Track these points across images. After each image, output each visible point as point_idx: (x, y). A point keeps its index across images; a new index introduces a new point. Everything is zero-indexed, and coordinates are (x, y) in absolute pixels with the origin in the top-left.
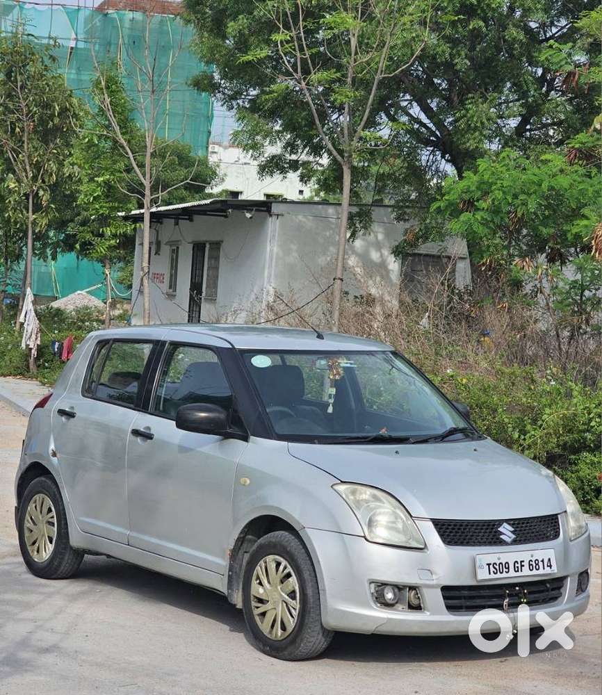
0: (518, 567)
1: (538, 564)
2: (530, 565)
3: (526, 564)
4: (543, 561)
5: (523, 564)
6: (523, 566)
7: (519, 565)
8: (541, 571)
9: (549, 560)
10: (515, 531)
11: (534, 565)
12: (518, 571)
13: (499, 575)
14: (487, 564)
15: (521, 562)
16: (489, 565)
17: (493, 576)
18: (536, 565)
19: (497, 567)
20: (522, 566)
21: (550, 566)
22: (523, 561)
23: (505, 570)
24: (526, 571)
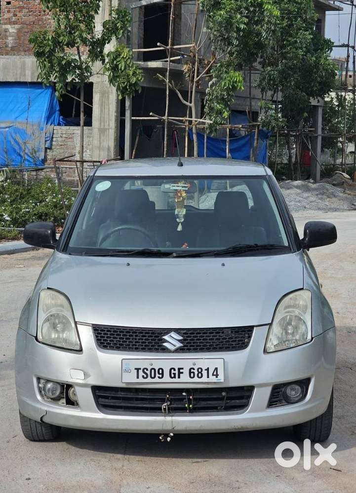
0: (174, 374)
1: (201, 373)
2: (190, 373)
3: (186, 372)
4: (208, 370)
5: (181, 371)
6: (182, 373)
7: (177, 372)
8: (204, 379)
9: (216, 369)
10: (184, 340)
11: (196, 373)
12: (175, 377)
13: (149, 380)
14: (136, 369)
15: (179, 369)
16: (138, 370)
17: (141, 380)
18: (199, 373)
19: (148, 372)
20: (180, 373)
21: (217, 376)
22: (182, 369)
23: (157, 375)
24: (185, 377)
